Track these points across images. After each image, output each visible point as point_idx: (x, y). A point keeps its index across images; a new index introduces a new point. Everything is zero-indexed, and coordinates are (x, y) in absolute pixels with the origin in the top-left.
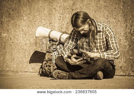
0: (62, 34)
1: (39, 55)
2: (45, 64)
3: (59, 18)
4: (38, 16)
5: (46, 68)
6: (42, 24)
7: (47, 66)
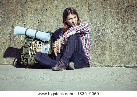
0: (37, 32)
1: (13, 50)
2: (23, 57)
3: (31, 18)
4: (12, 16)
5: (24, 61)
6: (15, 24)
7: (24, 59)
